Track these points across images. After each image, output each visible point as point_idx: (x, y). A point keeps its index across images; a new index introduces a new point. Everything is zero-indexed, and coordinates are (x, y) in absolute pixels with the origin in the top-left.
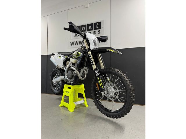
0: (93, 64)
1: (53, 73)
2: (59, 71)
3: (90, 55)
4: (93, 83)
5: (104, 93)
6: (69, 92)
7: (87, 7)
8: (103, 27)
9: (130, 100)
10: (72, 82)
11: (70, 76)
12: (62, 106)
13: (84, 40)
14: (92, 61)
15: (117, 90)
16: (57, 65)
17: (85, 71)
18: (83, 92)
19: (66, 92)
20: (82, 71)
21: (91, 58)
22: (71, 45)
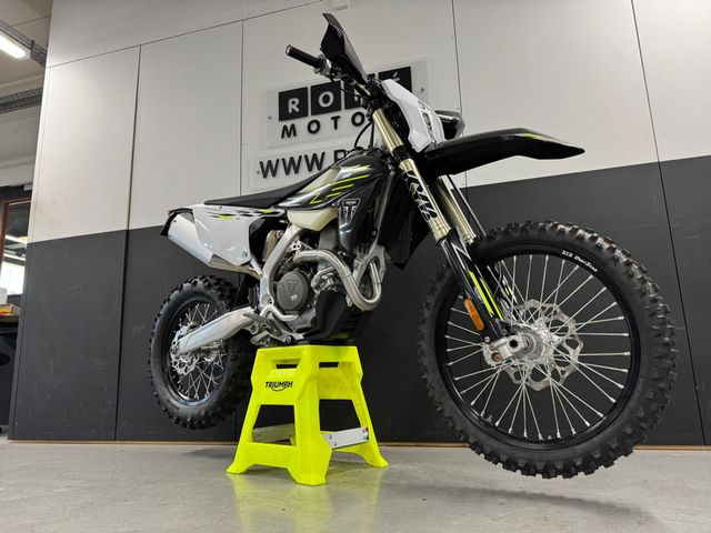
0: (434, 215)
1: (171, 311)
2: (213, 292)
3: (412, 173)
4: (427, 314)
5: (514, 344)
6: (287, 384)
7: (342, 8)
8: (423, 90)
9: (661, 350)
10: (299, 331)
11: (294, 297)
12: (243, 469)
13: (374, 116)
14: (425, 198)
15: (566, 330)
16: (214, 256)
17: (373, 267)
18: (355, 389)
19: (270, 385)
20: (359, 263)
21: (420, 189)
22: (265, 176)
